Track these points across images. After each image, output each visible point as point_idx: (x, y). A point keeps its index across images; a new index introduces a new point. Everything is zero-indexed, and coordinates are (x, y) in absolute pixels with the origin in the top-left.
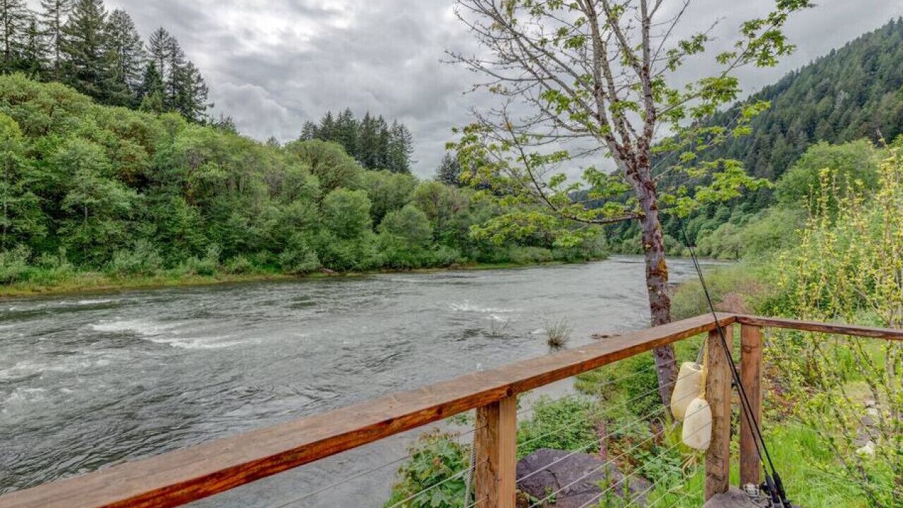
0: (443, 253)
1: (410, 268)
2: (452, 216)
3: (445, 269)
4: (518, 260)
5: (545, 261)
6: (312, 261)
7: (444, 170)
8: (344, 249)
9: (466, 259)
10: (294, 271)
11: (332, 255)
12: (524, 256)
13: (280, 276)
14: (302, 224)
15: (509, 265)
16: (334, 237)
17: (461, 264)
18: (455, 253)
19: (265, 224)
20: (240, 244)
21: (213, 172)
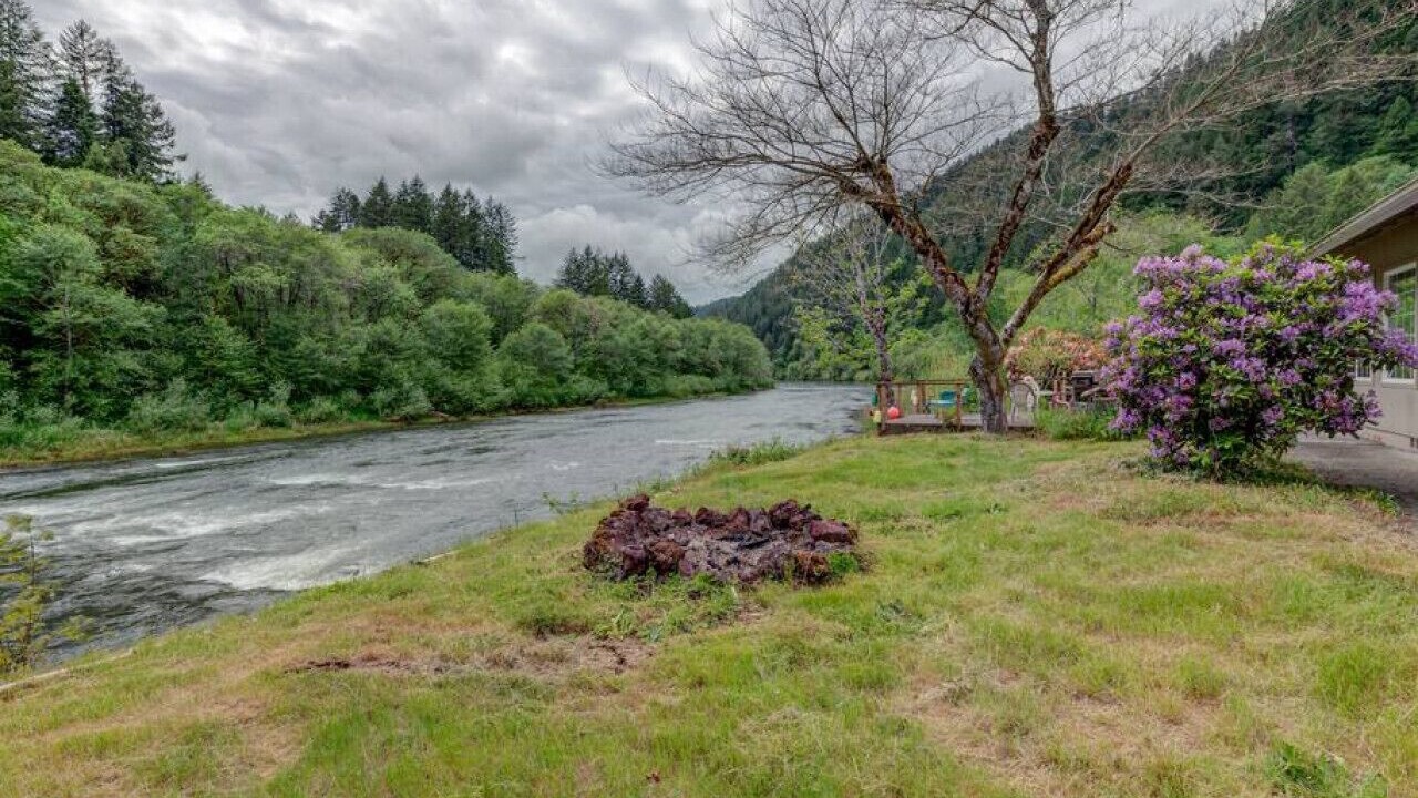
0: (584, 385)
1: (545, 408)
2: (592, 336)
3: (590, 408)
4: (678, 393)
5: (706, 392)
6: (420, 401)
7: (568, 271)
8: (462, 385)
9: (614, 393)
10: (396, 418)
11: (445, 393)
12: (680, 387)
13: (379, 424)
14: (400, 351)
15: (666, 399)
16: (447, 369)
17: (610, 399)
18: (601, 387)
19: (349, 352)
20: (316, 381)
21: (267, 277)
